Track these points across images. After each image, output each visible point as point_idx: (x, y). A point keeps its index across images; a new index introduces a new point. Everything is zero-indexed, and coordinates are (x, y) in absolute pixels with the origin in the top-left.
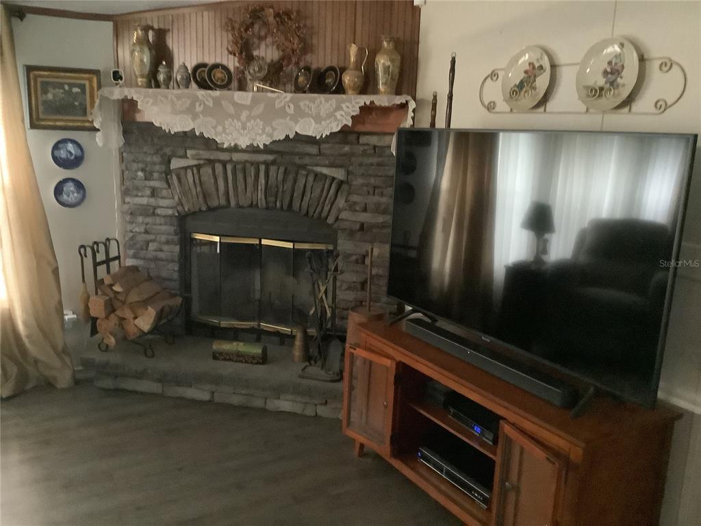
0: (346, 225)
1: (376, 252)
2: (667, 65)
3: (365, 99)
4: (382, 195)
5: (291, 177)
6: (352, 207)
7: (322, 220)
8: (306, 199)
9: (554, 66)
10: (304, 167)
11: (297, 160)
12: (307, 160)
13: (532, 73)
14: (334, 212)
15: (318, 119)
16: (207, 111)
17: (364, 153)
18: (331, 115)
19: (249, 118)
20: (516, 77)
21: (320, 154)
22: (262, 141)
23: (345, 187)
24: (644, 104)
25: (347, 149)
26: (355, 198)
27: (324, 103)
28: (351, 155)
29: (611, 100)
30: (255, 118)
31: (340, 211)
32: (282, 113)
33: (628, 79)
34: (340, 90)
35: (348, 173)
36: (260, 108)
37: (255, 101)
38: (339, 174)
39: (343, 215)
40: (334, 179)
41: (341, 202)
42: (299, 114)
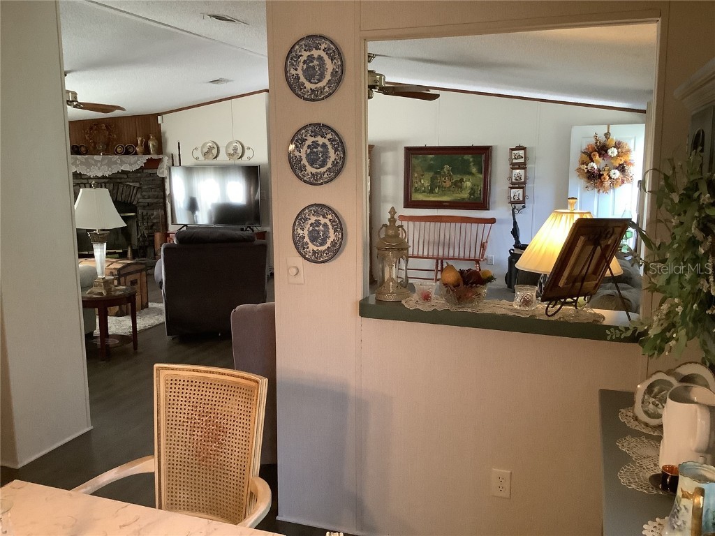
0: (142, 204)
1: (155, 213)
2: (249, 148)
3: (148, 157)
4: (155, 191)
5: (116, 187)
6: (143, 197)
7: (131, 204)
8: (123, 196)
9: (218, 147)
10: (121, 183)
11: (119, 180)
12: (123, 180)
13: (211, 149)
14: (136, 199)
15: (131, 164)
16: (82, 163)
17: (147, 176)
18: (136, 163)
19: (101, 165)
20: (206, 150)
21: (128, 177)
22: (107, 174)
23: (140, 190)
24: (244, 158)
25: (139, 175)
26: (144, 193)
27: (132, 158)
28: (141, 177)
29: (236, 157)
30: (104, 165)
31: (138, 199)
32: (115, 163)
33: (240, 151)
34: (136, 154)
35: (140, 184)
36: (106, 161)
37: (103, 159)
38: (137, 185)
39: (140, 200)
40: (134, 187)
41: (139, 195)
42: (122, 163)
